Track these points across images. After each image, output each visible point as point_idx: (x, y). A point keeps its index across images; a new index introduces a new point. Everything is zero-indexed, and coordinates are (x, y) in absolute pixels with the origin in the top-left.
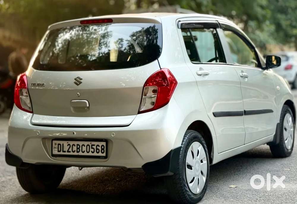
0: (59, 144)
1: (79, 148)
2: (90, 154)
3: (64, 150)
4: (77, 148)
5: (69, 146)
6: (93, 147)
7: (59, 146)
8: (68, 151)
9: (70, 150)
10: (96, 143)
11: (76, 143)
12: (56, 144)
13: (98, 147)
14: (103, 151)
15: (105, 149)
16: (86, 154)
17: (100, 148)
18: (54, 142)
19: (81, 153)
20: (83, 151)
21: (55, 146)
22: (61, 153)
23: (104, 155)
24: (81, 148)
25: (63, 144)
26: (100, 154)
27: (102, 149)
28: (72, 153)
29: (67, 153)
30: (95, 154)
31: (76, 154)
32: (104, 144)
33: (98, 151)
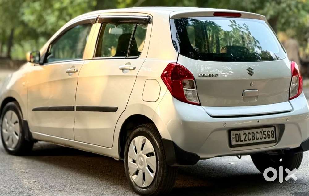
0: (236, 134)
1: (254, 136)
2: (263, 140)
3: (241, 139)
4: (253, 136)
5: (245, 135)
6: (265, 133)
7: (237, 136)
8: (245, 140)
9: (247, 139)
10: (267, 129)
11: (251, 131)
12: (233, 135)
13: (269, 133)
14: (273, 136)
15: (274, 134)
16: (260, 140)
17: (270, 133)
18: (232, 132)
19: (255, 141)
20: (257, 138)
21: (233, 137)
22: (239, 143)
23: (274, 139)
24: (255, 136)
25: (240, 134)
26: (271, 139)
27: (272, 134)
28: (248, 142)
29: (244, 143)
30: (267, 140)
31: (251, 142)
32: (273, 129)
33: (269, 136)
